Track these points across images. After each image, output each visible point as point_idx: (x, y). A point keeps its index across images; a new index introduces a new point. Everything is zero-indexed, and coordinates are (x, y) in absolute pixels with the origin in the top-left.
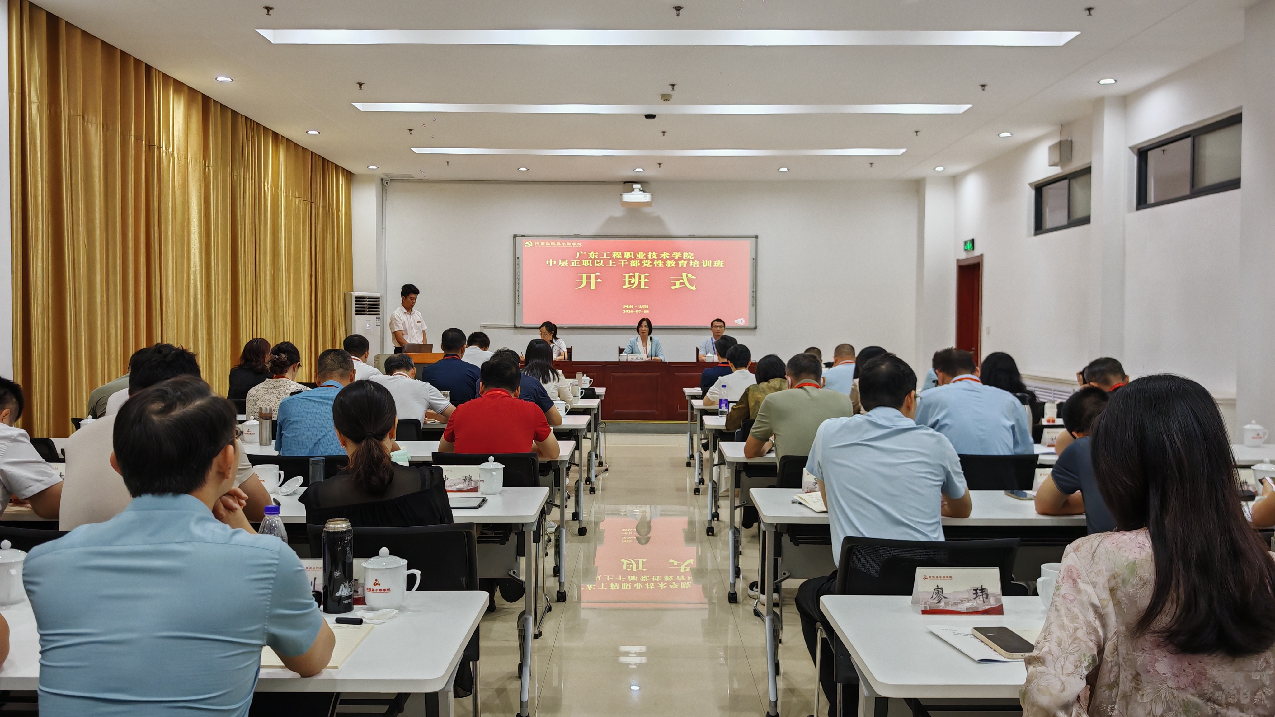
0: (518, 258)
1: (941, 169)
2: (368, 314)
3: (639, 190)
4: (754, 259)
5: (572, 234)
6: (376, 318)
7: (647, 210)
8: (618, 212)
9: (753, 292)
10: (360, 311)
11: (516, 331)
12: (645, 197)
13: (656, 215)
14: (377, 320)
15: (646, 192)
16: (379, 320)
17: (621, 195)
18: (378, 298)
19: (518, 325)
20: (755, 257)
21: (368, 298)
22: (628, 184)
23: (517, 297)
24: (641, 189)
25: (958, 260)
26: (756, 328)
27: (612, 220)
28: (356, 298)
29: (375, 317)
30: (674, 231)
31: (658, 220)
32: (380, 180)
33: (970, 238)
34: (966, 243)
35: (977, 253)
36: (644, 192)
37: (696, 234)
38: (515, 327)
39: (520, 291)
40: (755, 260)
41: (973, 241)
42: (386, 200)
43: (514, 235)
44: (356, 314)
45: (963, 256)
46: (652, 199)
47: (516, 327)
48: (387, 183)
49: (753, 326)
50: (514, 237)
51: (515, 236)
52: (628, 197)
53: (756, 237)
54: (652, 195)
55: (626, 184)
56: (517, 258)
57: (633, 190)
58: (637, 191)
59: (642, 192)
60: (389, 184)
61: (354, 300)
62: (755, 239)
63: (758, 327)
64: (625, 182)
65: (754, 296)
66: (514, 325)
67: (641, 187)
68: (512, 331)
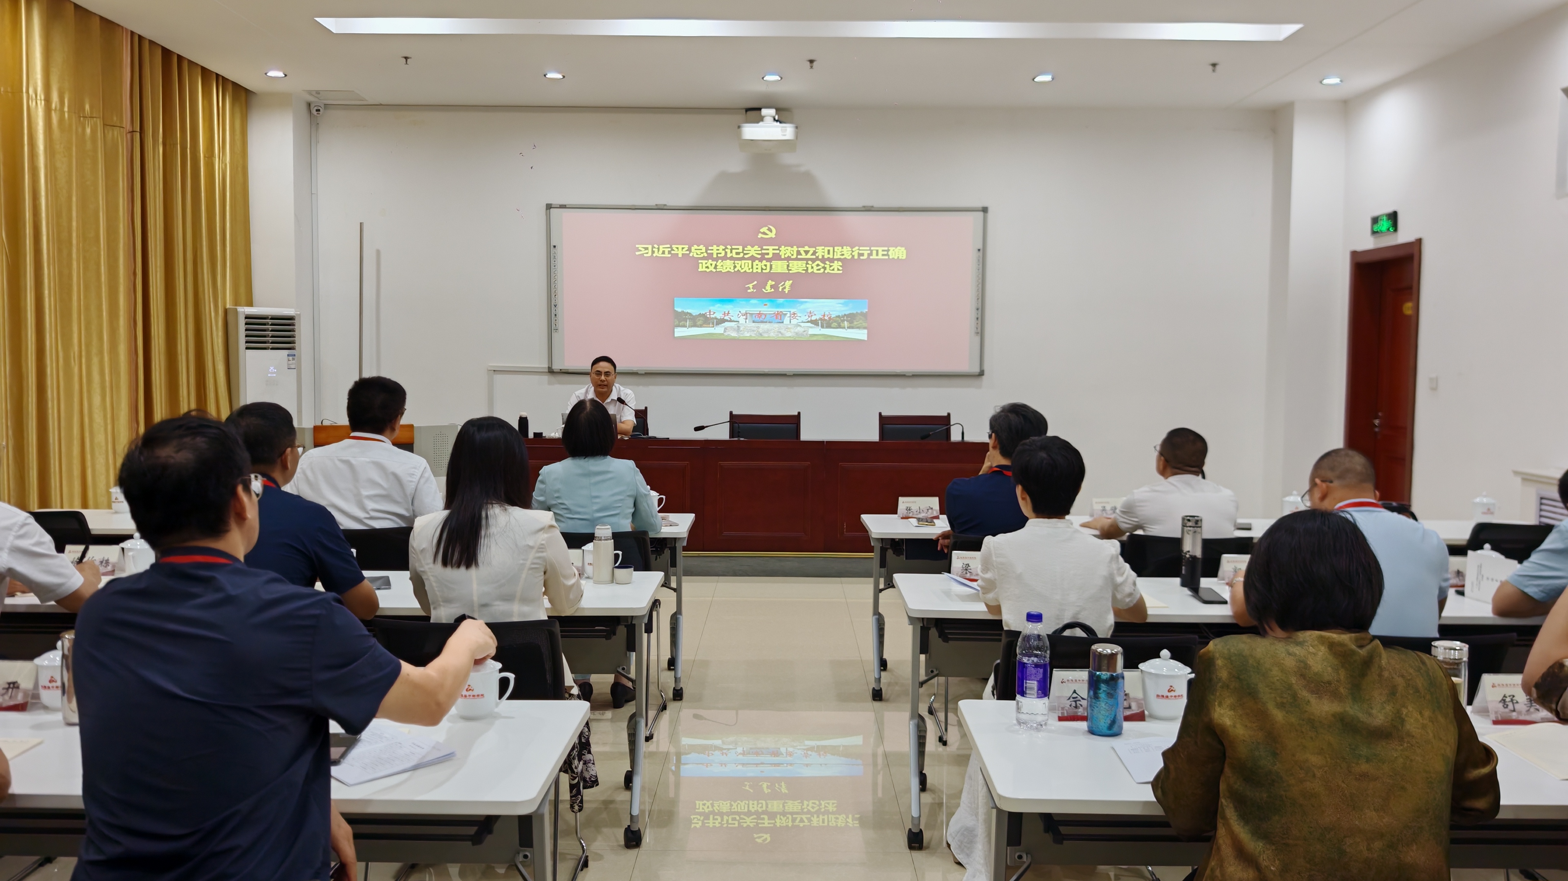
0: (555, 247)
1: (1334, 80)
2: (272, 349)
3: (772, 119)
4: (979, 250)
5: (652, 203)
6: (288, 355)
7: (788, 159)
8: (735, 163)
9: (978, 309)
10: (256, 340)
11: (553, 378)
12: (784, 132)
13: (803, 169)
14: (291, 358)
15: (785, 123)
16: (293, 359)
17: (739, 127)
18: (291, 318)
19: (556, 367)
20: (981, 247)
21: (272, 319)
22: (753, 112)
23: (553, 316)
24: (777, 118)
25: (1354, 254)
26: (981, 374)
27: (724, 178)
28: (246, 318)
29: (286, 352)
30: (837, 199)
31: (808, 179)
32: (304, 107)
33: (1390, 210)
34: (1375, 220)
35: (1404, 236)
36: (780, 122)
37: (877, 204)
38: (549, 372)
39: (559, 306)
40: (982, 251)
41: (1393, 217)
42: (317, 142)
43: (547, 205)
44: (247, 348)
45: (1367, 243)
46: (797, 135)
47: (551, 371)
48: (318, 110)
49: (977, 370)
50: (547, 209)
51: (549, 207)
52: (751, 132)
53: (985, 210)
54: (797, 127)
55: (749, 113)
56: (552, 247)
57: (761, 119)
58: (768, 120)
59: (778, 123)
60: (321, 112)
61: (242, 322)
62: (981, 214)
63: (986, 373)
64: (748, 110)
65: (979, 316)
66: (549, 367)
67: (776, 113)
68: (546, 378)
